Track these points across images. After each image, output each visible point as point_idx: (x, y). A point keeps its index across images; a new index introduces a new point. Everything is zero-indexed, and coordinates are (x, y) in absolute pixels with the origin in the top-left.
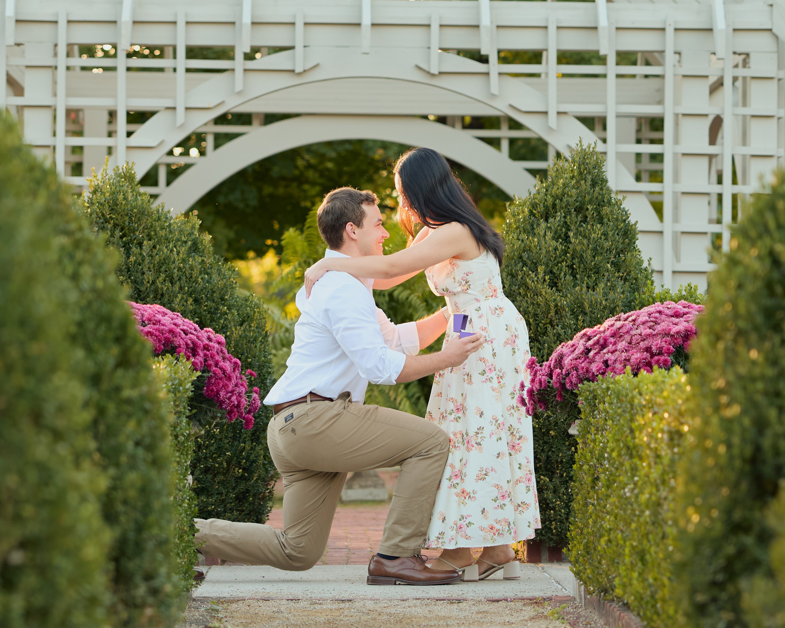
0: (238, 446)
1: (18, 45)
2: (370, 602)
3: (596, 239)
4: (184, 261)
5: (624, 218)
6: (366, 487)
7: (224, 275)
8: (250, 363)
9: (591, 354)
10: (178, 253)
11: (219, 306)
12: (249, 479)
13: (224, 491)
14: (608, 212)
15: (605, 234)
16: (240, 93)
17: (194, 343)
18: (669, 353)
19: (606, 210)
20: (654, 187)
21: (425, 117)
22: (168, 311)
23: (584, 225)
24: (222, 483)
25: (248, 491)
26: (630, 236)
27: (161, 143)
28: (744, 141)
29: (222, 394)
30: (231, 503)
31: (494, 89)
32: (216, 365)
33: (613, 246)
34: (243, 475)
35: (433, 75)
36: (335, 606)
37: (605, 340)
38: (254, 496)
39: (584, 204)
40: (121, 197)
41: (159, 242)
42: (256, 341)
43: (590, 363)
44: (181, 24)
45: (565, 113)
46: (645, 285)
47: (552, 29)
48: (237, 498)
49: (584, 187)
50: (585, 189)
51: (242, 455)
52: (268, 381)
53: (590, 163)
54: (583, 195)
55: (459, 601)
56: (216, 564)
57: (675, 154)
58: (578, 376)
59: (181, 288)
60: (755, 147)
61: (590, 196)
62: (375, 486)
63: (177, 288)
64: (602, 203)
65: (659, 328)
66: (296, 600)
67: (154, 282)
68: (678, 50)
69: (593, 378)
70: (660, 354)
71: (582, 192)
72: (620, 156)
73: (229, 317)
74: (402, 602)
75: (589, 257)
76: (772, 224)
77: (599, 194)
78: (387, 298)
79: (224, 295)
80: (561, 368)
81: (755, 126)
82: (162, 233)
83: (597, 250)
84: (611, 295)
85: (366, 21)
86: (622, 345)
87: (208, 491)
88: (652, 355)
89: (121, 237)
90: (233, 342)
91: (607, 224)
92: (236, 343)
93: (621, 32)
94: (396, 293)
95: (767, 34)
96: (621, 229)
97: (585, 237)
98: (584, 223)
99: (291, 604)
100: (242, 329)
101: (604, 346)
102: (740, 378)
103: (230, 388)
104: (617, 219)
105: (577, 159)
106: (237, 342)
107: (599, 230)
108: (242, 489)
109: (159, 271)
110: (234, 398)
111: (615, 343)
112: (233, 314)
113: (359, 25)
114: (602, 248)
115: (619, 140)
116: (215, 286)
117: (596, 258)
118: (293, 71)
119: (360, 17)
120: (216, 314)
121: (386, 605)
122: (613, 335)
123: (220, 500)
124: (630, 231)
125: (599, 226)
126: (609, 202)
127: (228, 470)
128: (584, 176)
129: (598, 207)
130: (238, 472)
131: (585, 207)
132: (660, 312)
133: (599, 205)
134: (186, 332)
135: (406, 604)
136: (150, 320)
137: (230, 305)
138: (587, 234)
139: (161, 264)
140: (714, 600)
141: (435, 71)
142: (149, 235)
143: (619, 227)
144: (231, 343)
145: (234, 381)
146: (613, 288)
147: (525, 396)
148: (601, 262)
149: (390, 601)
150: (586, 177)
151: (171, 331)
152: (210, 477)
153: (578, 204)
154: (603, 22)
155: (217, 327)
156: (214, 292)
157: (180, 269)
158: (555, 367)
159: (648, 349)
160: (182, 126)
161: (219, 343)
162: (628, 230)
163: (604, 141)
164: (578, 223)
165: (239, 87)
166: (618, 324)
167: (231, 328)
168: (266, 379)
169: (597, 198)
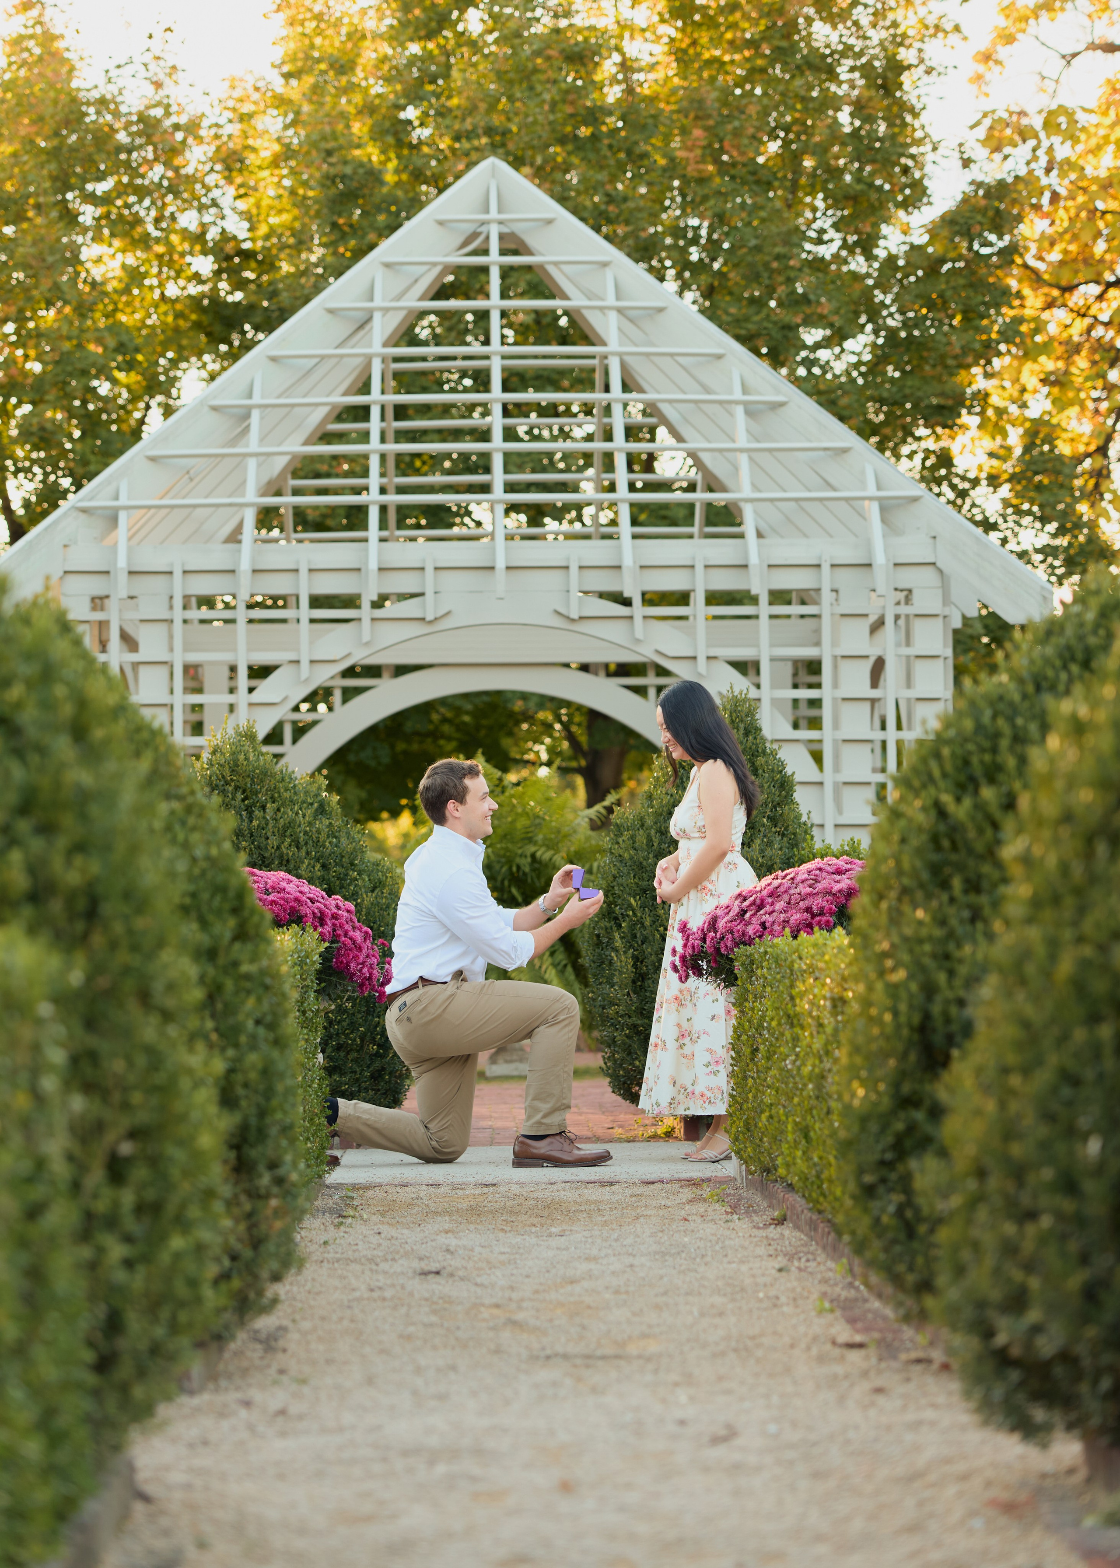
0: (371, 1021)
1: (132, 598)
2: (515, 1186)
4: (310, 824)
5: (779, 769)
6: (511, 1061)
7: (354, 838)
9: (748, 915)
10: (304, 816)
11: (348, 871)
12: (385, 1056)
13: (358, 1070)
14: (762, 762)
16: (367, 644)
17: (321, 911)
18: (831, 914)
19: (760, 760)
20: (813, 734)
21: (567, 665)
22: (294, 878)
24: (355, 1060)
25: (383, 1069)
26: (786, 788)
27: (285, 699)
28: (909, 684)
29: (352, 965)
30: (366, 1082)
31: (639, 633)
32: (346, 935)
34: (378, 1052)
35: (573, 620)
36: (478, 1191)
37: (762, 900)
38: (390, 1073)
40: (242, 757)
41: (283, 805)
43: (746, 925)
44: (303, 572)
45: (715, 658)
46: (805, 840)
47: (699, 568)
48: (372, 1077)
53: (741, 711)
55: (611, 1184)
56: (351, 1147)
57: (834, 699)
58: (733, 939)
59: (308, 853)
60: (920, 690)
62: (521, 1060)
63: (303, 853)
64: (756, 753)
65: (819, 886)
67: (278, 848)
68: (835, 587)
69: (749, 942)
70: (822, 914)
72: (775, 702)
73: (360, 883)
74: (550, 1187)
76: (936, 773)
77: (753, 743)
78: (529, 860)
79: (354, 860)
80: (716, 932)
81: (920, 667)
82: (287, 795)
84: (769, 852)
85: (500, 564)
86: (780, 905)
87: (340, 1070)
88: (813, 916)
89: (243, 800)
93: (774, 571)
94: (538, 854)
95: (931, 568)
96: (776, 781)
99: (432, 1189)
100: (374, 895)
101: (761, 907)
102: (906, 939)
103: (361, 959)
104: (772, 770)
105: (729, 706)
106: (369, 909)
108: (377, 1067)
109: (283, 835)
110: (365, 970)
111: (772, 904)
112: (364, 880)
113: (492, 568)
115: (774, 686)
116: (343, 851)
118: (423, 619)
119: (494, 560)
120: (345, 880)
121: (532, 1189)
122: (771, 895)
123: (353, 1079)
124: (787, 783)
126: (764, 752)
127: (362, 1046)
130: (372, 1048)
132: (820, 869)
134: (312, 901)
135: (555, 1187)
136: (273, 888)
137: (360, 871)
139: (286, 828)
140: (883, 1181)
141: (575, 615)
142: (272, 797)
143: (775, 779)
145: (365, 952)
146: (770, 844)
147: (678, 963)
149: (537, 1185)
151: (297, 900)
152: (342, 1054)
154: (754, 560)
156: (343, 857)
157: (306, 833)
158: (709, 931)
159: (808, 910)
160: (307, 680)
161: (348, 911)
162: (784, 781)
163: (758, 686)
165: (366, 637)
166: (776, 883)
167: (361, 895)
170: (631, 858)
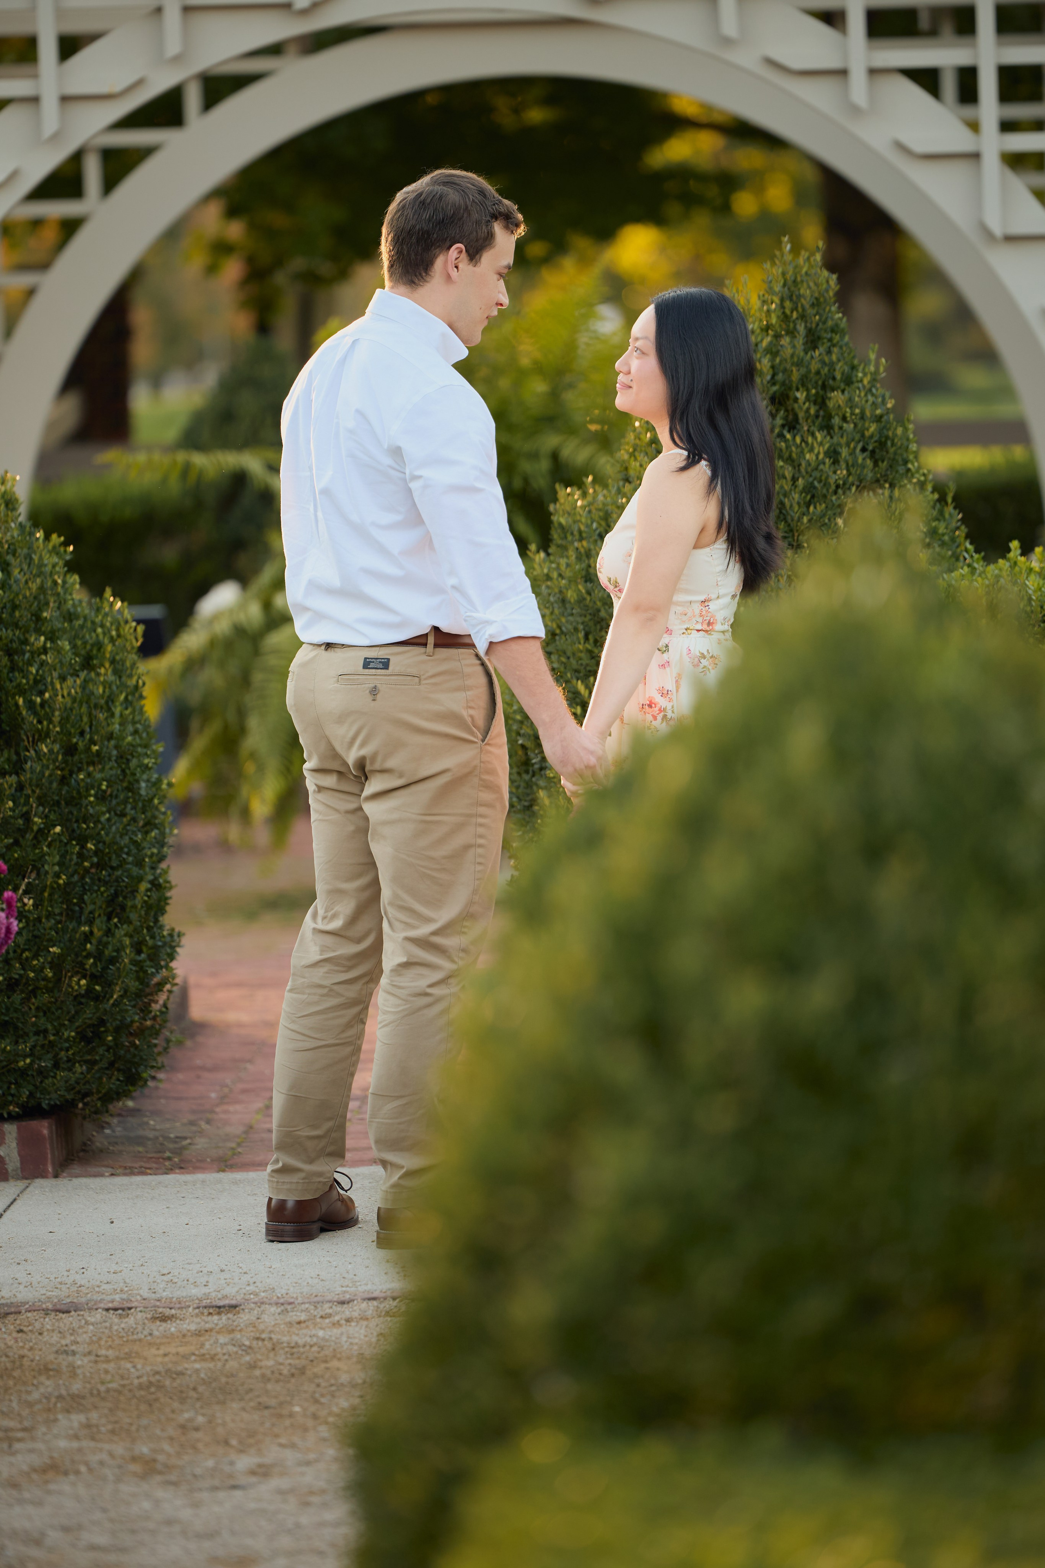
0: (75, 931)
2: (273, 1309)
3: (813, 464)
5: (878, 412)
7: (41, 565)
8: (98, 753)
11: (27, 636)
12: (104, 997)
13: (50, 1027)
14: (841, 402)
15: (833, 455)
16: (175, 59)
19: (837, 398)
23: (788, 436)
25: (102, 1022)
26: (892, 450)
27: (16, 175)
30: (67, 1050)
33: (851, 479)
34: (89, 990)
36: (198, 1324)
39: (790, 388)
42: (113, 701)
45: (885, 70)
48: (82, 1036)
49: (789, 351)
50: (792, 356)
51: (85, 949)
52: (143, 785)
53: (804, 296)
54: (788, 366)
56: (44, 1174)
61: (803, 370)
64: (831, 382)
66: (123, 1309)
71: (786, 360)
73: (49, 658)
74: (339, 1308)
75: (796, 508)
77: (823, 363)
79: (40, 610)
83: (815, 488)
87: (16, 1028)
90: (57, 713)
91: (841, 428)
92: (65, 715)
96: (871, 437)
97: (790, 460)
98: (789, 431)
100: (78, 682)
104: (862, 417)
105: (777, 288)
106: (67, 712)
107: (821, 444)
108: (90, 1019)
112: (59, 651)
114: (826, 484)
116: (17, 595)
117: (812, 508)
120: (24, 654)
121: (303, 1317)
123: (43, 1046)
124: (893, 441)
125: (819, 436)
127: (58, 980)
128: (792, 325)
129: (821, 393)
130: (78, 983)
131: (791, 394)
133: (824, 387)
137: (53, 632)
138: (794, 455)
143: (867, 434)
144: (53, 715)
148: (824, 515)
149: (316, 1304)
150: (795, 328)
152: (17, 997)
153: (775, 388)
155: (24, 681)
156: (15, 607)
160: (55, 137)
162: (887, 438)
164: (777, 431)
165: (173, 46)
167: (52, 683)
168: (138, 781)
169: (818, 373)
170: (581, 600)
